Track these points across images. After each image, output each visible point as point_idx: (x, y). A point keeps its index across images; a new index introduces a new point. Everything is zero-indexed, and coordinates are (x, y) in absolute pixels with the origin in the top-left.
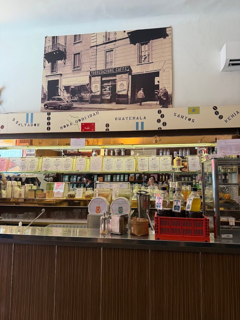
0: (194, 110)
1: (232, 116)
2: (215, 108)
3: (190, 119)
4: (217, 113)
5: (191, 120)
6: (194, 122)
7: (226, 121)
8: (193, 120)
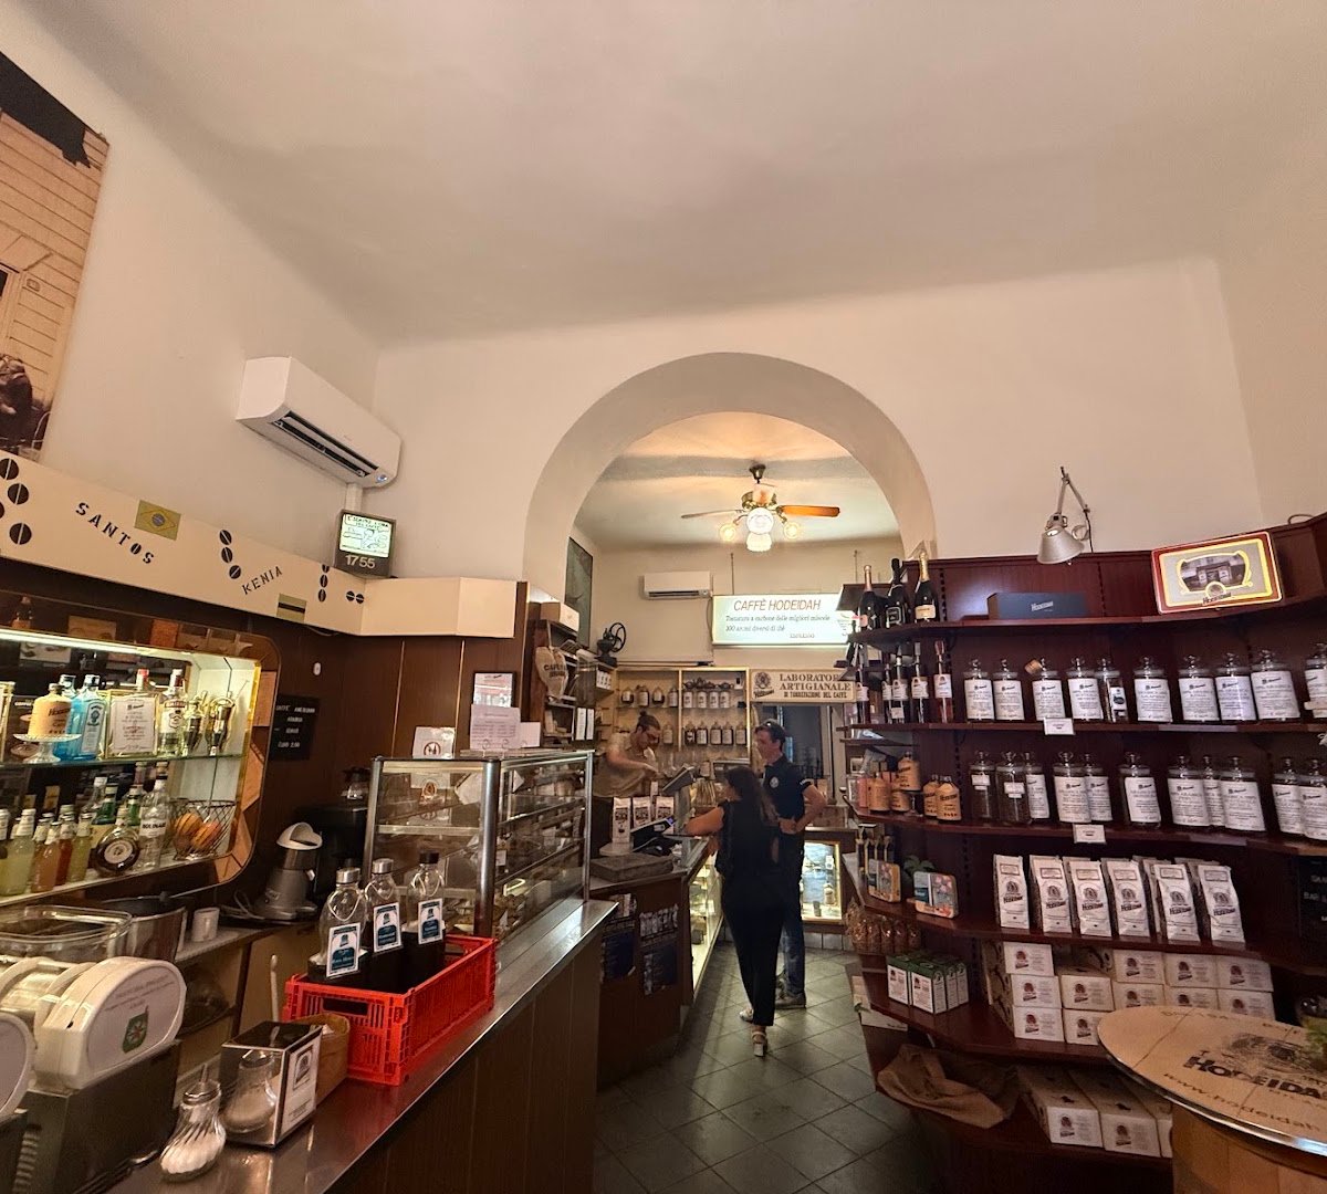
0: (160, 520)
1: (265, 578)
2: (226, 537)
3: (136, 549)
4: (227, 555)
5: (142, 554)
6: (149, 561)
7: (246, 589)
8: (149, 556)
